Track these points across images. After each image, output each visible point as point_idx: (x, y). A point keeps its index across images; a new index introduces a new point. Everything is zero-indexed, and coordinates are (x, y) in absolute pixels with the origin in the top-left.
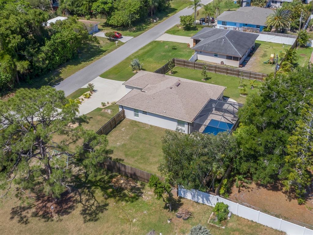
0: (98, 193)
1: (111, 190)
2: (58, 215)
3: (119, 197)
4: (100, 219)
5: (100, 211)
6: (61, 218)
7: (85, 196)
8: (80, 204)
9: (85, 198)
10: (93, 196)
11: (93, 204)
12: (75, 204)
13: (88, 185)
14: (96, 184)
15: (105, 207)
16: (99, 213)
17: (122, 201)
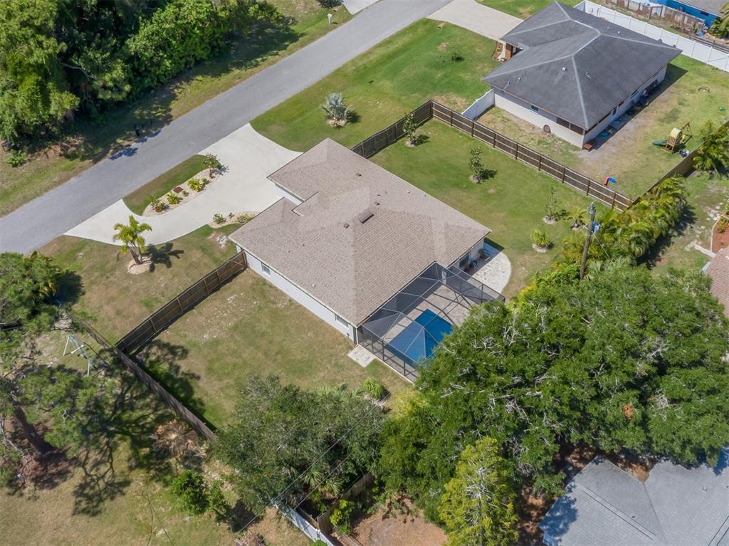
0: (121, 452)
1: (147, 450)
2: (35, 486)
3: (156, 469)
4: (103, 514)
5: (109, 495)
6: (38, 492)
7: (97, 453)
8: (81, 469)
9: (94, 457)
10: (111, 456)
11: (103, 477)
12: (71, 468)
13: (112, 429)
14: (126, 430)
15: (121, 489)
16: (105, 499)
17: (156, 482)
